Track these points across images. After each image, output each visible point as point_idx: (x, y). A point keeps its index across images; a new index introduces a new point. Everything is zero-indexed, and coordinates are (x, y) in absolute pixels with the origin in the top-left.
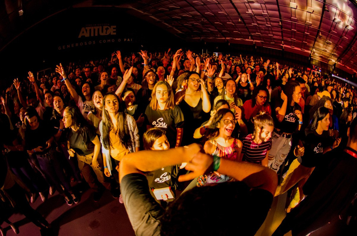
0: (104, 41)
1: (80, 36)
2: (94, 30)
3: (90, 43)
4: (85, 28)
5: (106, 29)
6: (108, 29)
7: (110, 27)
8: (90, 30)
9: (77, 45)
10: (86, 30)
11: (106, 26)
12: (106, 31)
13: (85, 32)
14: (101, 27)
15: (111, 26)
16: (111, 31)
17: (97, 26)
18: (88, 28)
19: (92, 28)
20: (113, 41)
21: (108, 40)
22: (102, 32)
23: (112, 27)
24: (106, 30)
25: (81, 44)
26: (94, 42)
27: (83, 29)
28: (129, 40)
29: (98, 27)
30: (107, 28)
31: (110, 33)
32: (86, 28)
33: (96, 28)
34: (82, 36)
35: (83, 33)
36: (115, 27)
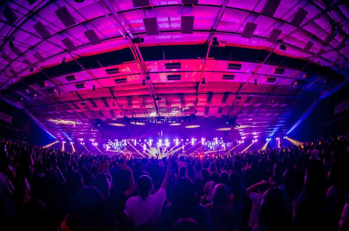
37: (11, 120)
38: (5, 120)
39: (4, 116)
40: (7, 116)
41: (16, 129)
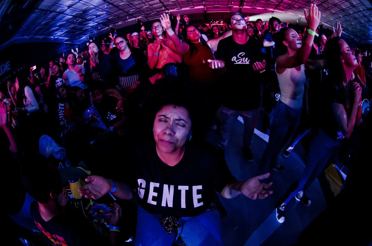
12: (3, 70)
28: (22, 68)
31: (6, 70)
36: (8, 62)
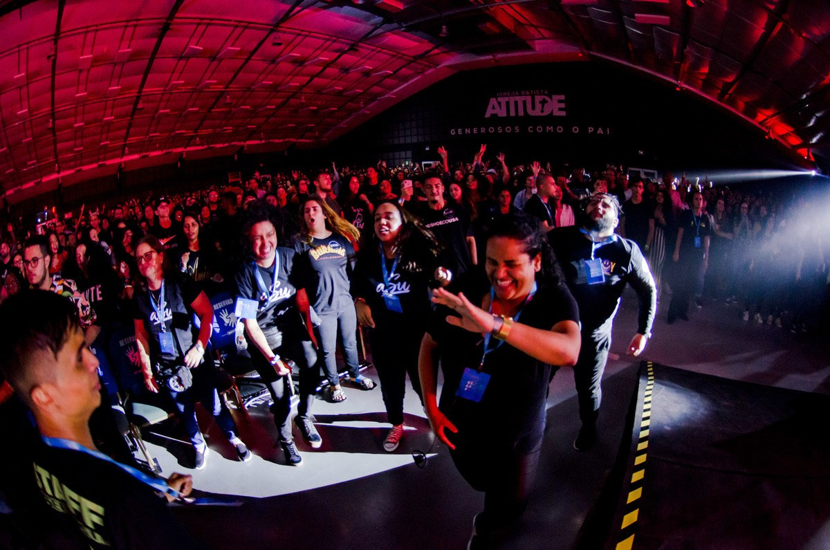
0: (540, 129)
1: (487, 115)
2: (516, 103)
3: (508, 129)
4: (497, 100)
5: (540, 102)
6: (547, 102)
7: (551, 98)
8: (508, 104)
9: (483, 130)
10: (499, 103)
11: (540, 95)
13: (497, 107)
14: (529, 99)
15: (553, 97)
16: (555, 106)
17: (520, 95)
18: (503, 100)
19: (512, 100)
20: (560, 129)
21: (548, 128)
22: (533, 108)
23: (556, 97)
24: (540, 106)
25: (491, 130)
26: (517, 129)
27: (493, 101)
29: (523, 98)
30: (544, 99)
32: (500, 99)
33: (520, 99)
34: (492, 115)
35: (494, 108)
37: (563, 105)
38: (537, 112)
39: (524, 102)
40: (538, 98)
41: (591, 130)
